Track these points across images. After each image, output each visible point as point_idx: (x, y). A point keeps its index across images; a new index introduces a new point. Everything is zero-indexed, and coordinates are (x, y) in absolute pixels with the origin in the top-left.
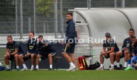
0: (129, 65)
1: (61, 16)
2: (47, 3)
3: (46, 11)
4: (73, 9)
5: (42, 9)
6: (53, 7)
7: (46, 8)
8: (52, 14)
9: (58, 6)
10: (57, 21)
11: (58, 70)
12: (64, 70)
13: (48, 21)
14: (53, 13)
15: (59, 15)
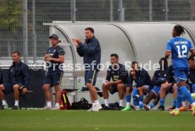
0: (128, 104)
1: (34, 33)
2: (13, 13)
3: (11, 24)
4: (51, 22)
5: (6, 21)
6: (22, 18)
7: (12, 20)
8: (20, 30)
9: (28, 18)
10: (27, 40)
11: (28, 109)
12: (36, 109)
13: (13, 40)
14: (22, 27)
15: (30, 31)
